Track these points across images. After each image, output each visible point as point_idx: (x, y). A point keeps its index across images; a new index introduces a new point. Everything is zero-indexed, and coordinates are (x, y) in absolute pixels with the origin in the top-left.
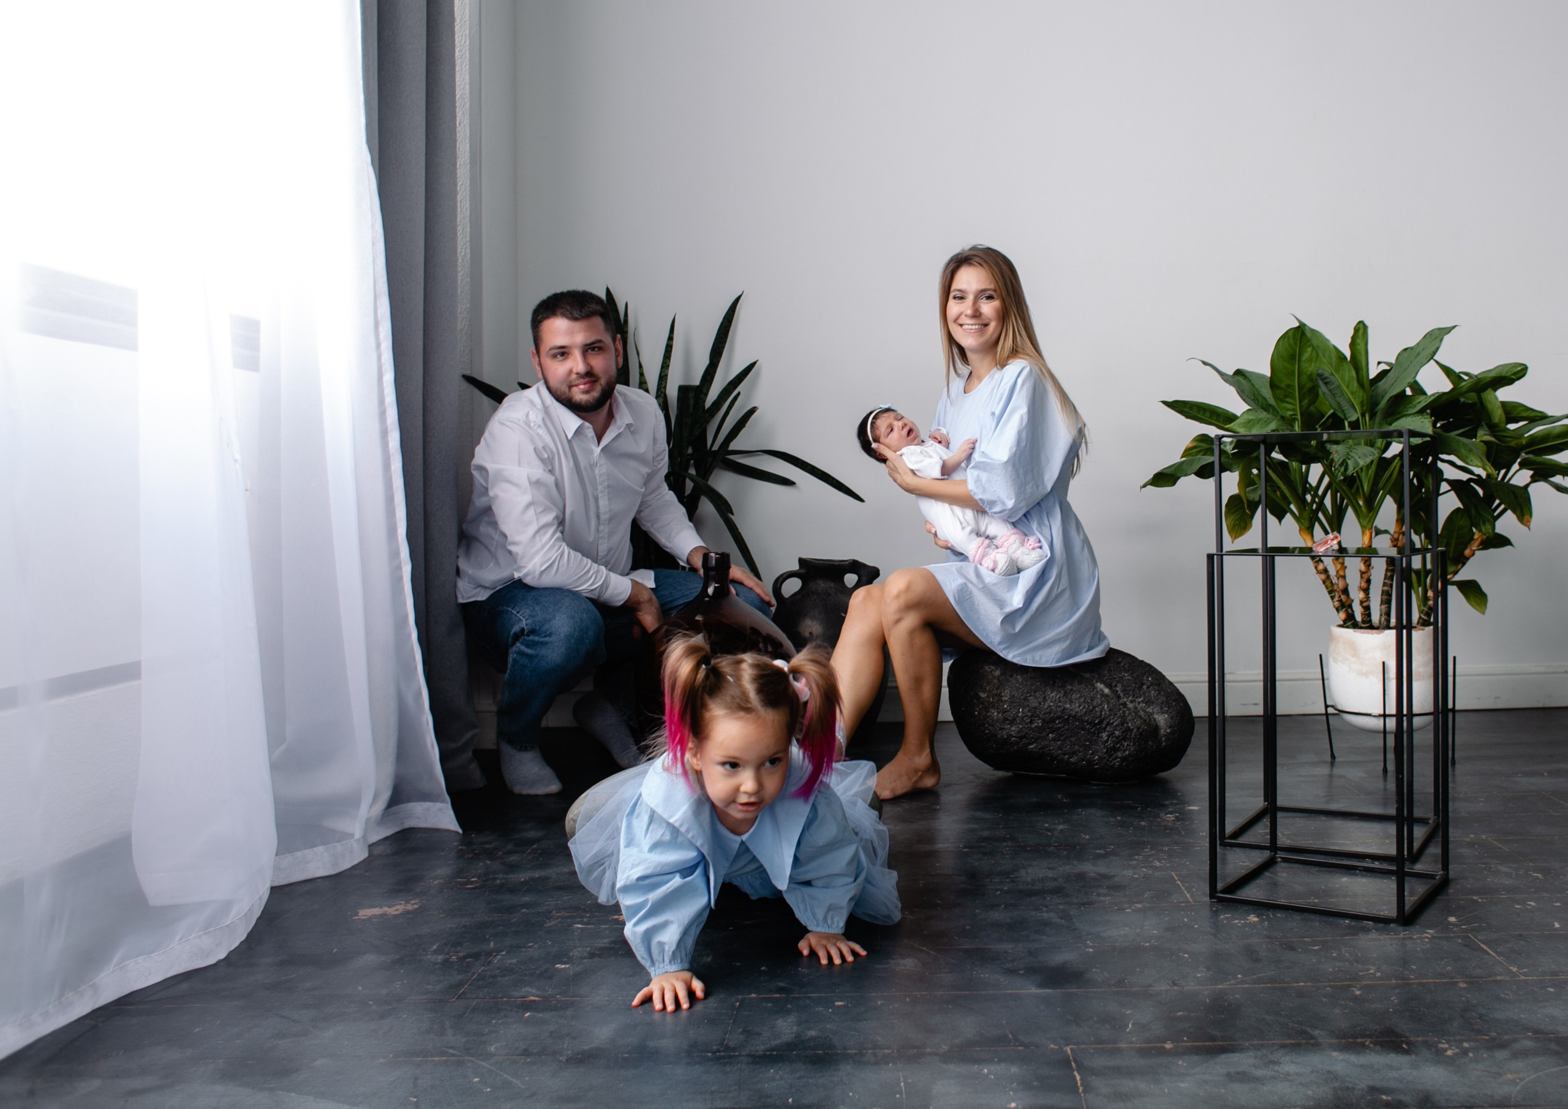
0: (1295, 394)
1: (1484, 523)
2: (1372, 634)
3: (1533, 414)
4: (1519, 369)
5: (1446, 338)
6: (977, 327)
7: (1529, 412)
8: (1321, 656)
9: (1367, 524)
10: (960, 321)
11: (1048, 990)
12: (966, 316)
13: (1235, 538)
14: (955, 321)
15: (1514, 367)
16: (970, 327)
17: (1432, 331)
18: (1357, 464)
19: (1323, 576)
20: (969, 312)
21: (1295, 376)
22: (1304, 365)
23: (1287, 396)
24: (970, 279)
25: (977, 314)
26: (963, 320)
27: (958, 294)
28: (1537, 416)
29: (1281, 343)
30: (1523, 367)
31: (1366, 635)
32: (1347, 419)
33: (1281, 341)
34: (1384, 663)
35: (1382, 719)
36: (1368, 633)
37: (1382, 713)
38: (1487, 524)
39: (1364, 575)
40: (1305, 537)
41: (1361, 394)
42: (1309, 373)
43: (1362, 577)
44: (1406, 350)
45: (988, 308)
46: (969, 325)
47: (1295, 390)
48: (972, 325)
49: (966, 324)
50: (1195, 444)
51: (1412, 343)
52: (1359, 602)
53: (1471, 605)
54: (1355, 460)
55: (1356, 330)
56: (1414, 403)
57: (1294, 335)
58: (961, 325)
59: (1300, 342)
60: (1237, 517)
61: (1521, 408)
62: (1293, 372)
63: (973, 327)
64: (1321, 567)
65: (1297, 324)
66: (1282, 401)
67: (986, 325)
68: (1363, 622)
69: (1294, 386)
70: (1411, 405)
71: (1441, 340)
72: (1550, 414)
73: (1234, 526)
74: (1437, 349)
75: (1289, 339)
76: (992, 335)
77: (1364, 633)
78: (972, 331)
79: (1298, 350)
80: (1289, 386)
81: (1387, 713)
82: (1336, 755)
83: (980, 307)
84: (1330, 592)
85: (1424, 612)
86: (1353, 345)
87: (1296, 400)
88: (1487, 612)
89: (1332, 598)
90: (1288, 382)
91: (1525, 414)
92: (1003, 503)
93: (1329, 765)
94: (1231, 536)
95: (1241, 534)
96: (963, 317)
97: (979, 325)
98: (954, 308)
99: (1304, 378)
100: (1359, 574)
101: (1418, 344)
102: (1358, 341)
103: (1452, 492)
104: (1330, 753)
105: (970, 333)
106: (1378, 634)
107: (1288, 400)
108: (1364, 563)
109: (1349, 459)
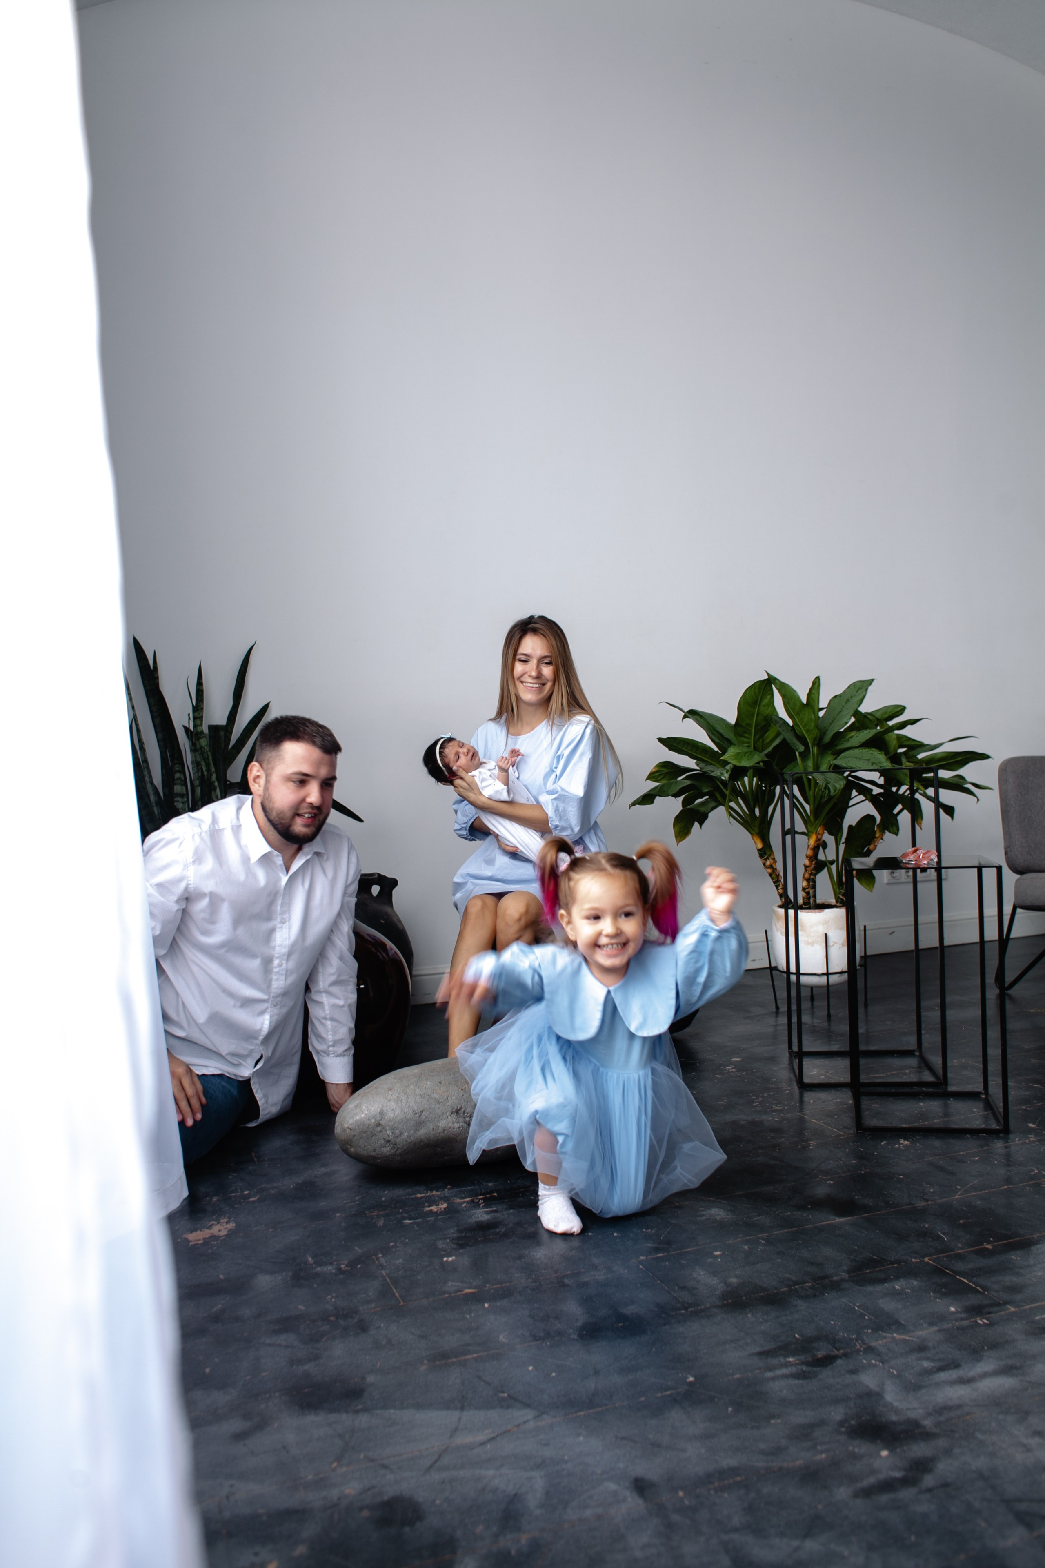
0: (751, 730)
1: (892, 826)
2: (815, 913)
3: (913, 743)
4: (900, 709)
5: (870, 688)
6: (537, 686)
7: (910, 742)
8: (766, 931)
9: (814, 830)
10: (523, 679)
11: (849, 1218)
12: (530, 676)
13: (680, 842)
14: (519, 678)
15: (896, 708)
16: (531, 685)
17: (855, 682)
18: (835, 787)
19: (770, 870)
20: (534, 674)
21: (754, 717)
22: (762, 708)
23: (745, 732)
24: (532, 645)
25: (539, 676)
26: (526, 678)
27: (523, 658)
28: (916, 745)
29: (748, 692)
30: (902, 708)
31: (810, 914)
32: (797, 750)
33: (749, 690)
34: (826, 934)
35: (825, 977)
36: (812, 913)
37: (825, 971)
38: (894, 826)
39: (807, 869)
40: (756, 840)
41: (816, 732)
42: (765, 714)
43: (806, 870)
44: (835, 697)
45: (547, 671)
46: (530, 683)
47: (752, 727)
48: (533, 683)
49: (528, 682)
50: (657, 769)
51: (839, 693)
52: (801, 889)
53: (862, 885)
54: (833, 784)
55: (814, 683)
56: (847, 737)
57: (760, 686)
58: (522, 682)
59: (763, 692)
60: (683, 825)
61: (905, 739)
62: (753, 714)
63: (534, 686)
64: (768, 863)
65: (766, 677)
66: (741, 736)
67: (544, 684)
68: (804, 903)
69: (752, 725)
70: (845, 739)
71: (866, 690)
72: (926, 742)
73: (680, 832)
74: (864, 697)
75: (755, 688)
76: (548, 693)
77: (809, 912)
78: (533, 689)
79: (760, 697)
80: (748, 725)
81: (830, 971)
82: (779, 1006)
83: (541, 669)
84: (774, 883)
85: (842, 893)
86: (809, 695)
87: (751, 735)
88: (874, 889)
89: (777, 887)
90: (748, 722)
91: (907, 743)
92: (572, 830)
93: (774, 1015)
94: (677, 841)
95: (684, 839)
96: (526, 676)
97: (539, 684)
98: (519, 668)
99: (760, 717)
100: (803, 868)
101: (844, 692)
102: (814, 691)
103: (867, 801)
104: (775, 1005)
105: (531, 690)
106: (819, 913)
107: (746, 735)
108: (809, 860)
109: (829, 783)
